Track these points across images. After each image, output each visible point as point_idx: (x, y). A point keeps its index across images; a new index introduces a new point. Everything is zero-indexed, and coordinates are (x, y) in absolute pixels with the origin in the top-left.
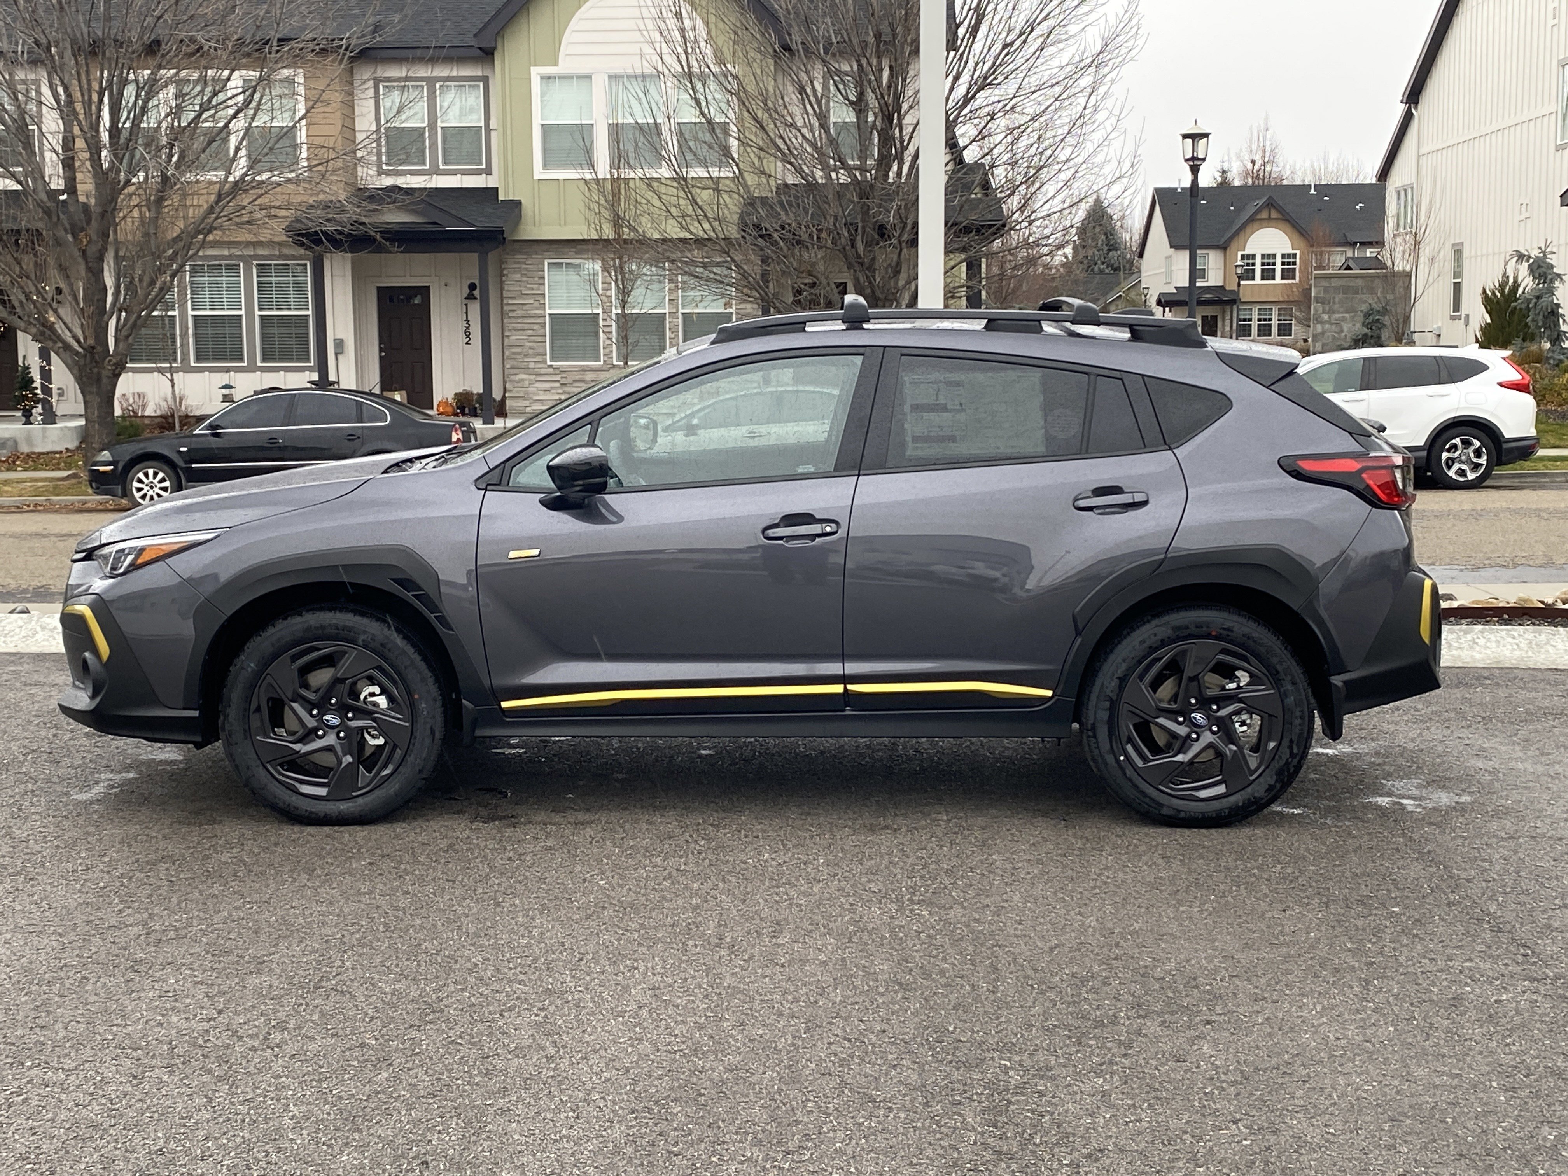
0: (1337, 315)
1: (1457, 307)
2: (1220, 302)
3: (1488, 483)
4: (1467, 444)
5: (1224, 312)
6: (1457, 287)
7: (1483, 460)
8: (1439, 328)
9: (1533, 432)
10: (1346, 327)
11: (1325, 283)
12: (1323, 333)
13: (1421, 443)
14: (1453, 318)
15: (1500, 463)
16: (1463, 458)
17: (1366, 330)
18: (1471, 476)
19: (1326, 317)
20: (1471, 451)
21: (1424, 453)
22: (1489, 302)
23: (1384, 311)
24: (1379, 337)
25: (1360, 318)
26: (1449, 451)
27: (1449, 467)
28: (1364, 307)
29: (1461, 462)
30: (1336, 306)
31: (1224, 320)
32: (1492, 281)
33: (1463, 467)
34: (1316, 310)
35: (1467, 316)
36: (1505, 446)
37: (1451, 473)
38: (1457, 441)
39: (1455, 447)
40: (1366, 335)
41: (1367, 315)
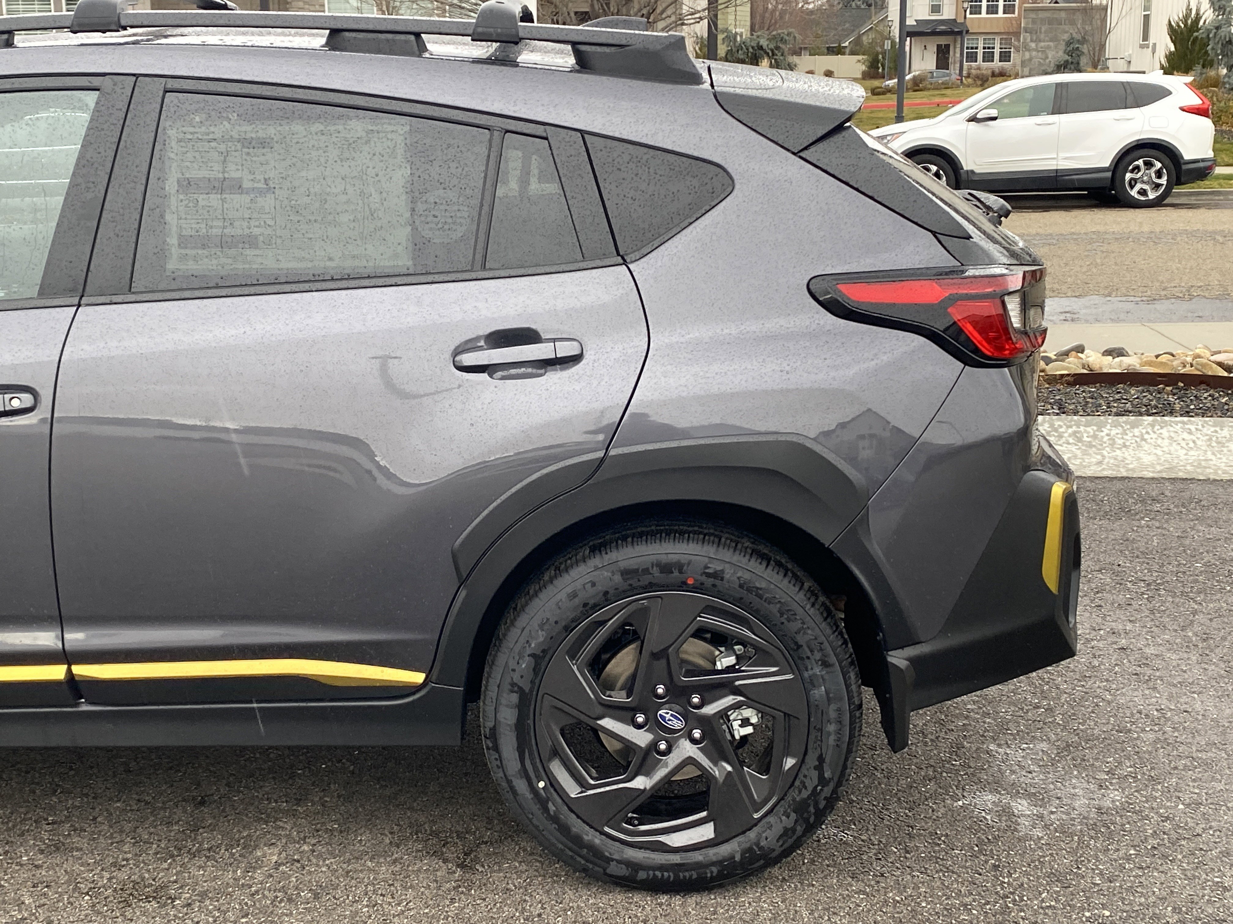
0: (1042, 44)
1: (1146, 37)
2: (951, 33)
3: (1168, 201)
4: (1149, 165)
5: (955, 41)
6: (1147, 18)
7: (1164, 181)
8: (1130, 55)
9: (1210, 154)
10: (1051, 54)
11: (1033, 15)
12: (1030, 60)
13: (1106, 164)
14: (1142, 47)
15: (1179, 183)
16: (1145, 178)
17: (1067, 57)
18: (1152, 196)
19: (1033, 45)
20: (1152, 171)
21: (1109, 174)
22: (1174, 33)
23: (1083, 41)
24: (1078, 63)
25: (1062, 46)
26: (1132, 171)
27: (1132, 187)
28: (1066, 37)
29: (1143, 182)
30: (1042, 36)
31: (955, 48)
32: (1176, 14)
33: (1145, 187)
34: (1025, 39)
35: (1155, 44)
36: (1184, 167)
37: (1134, 193)
38: (1140, 162)
39: (1138, 168)
40: (1067, 61)
41: (1069, 43)
